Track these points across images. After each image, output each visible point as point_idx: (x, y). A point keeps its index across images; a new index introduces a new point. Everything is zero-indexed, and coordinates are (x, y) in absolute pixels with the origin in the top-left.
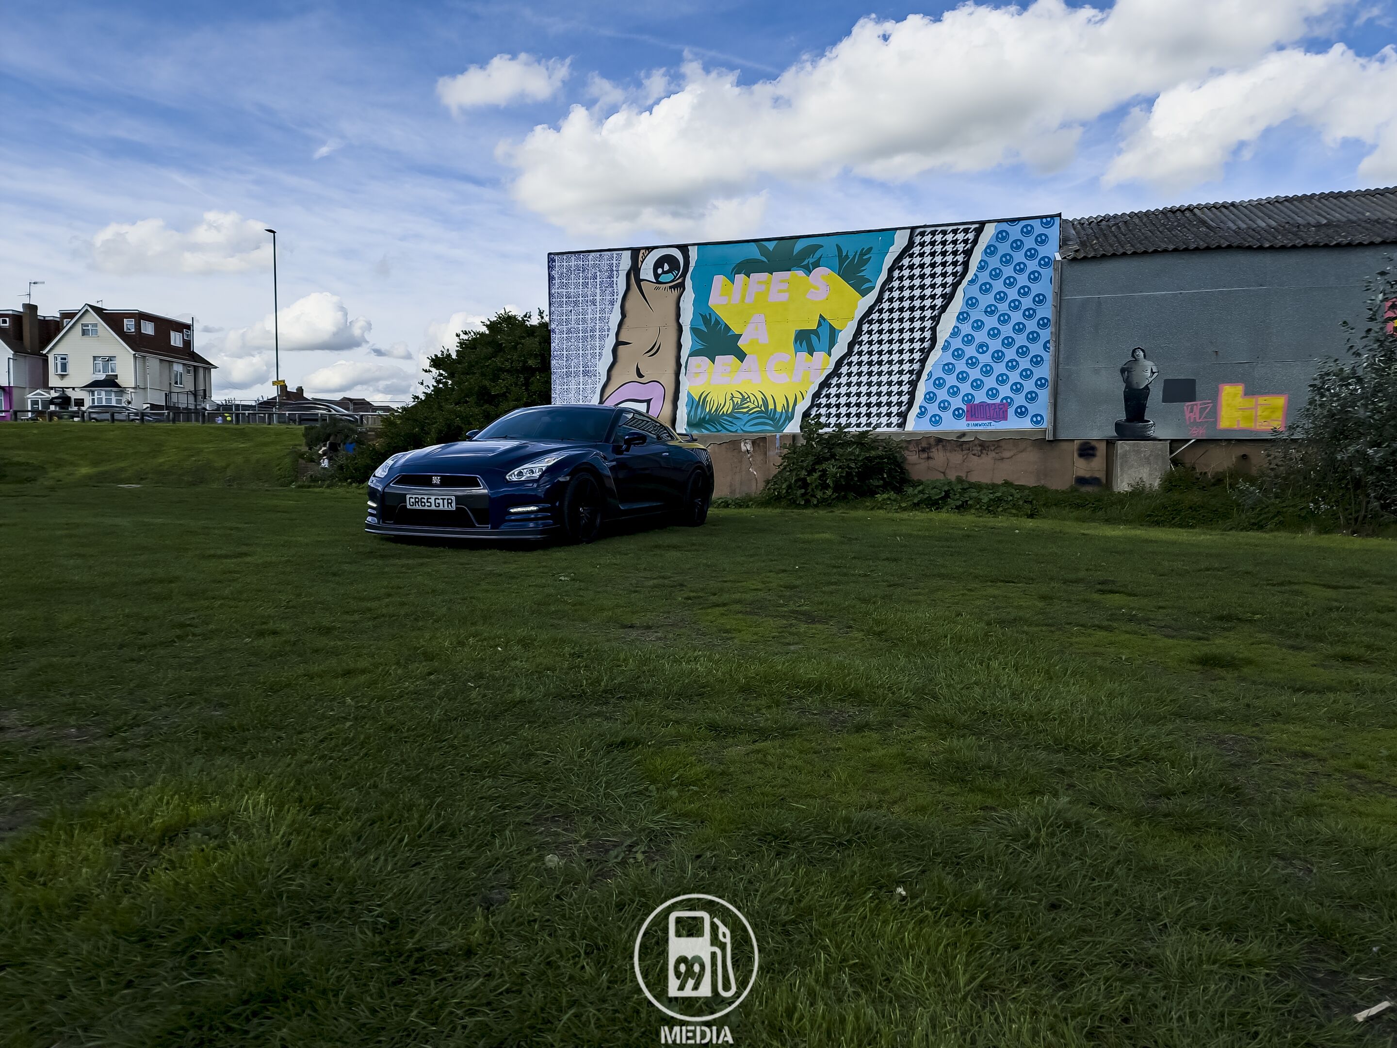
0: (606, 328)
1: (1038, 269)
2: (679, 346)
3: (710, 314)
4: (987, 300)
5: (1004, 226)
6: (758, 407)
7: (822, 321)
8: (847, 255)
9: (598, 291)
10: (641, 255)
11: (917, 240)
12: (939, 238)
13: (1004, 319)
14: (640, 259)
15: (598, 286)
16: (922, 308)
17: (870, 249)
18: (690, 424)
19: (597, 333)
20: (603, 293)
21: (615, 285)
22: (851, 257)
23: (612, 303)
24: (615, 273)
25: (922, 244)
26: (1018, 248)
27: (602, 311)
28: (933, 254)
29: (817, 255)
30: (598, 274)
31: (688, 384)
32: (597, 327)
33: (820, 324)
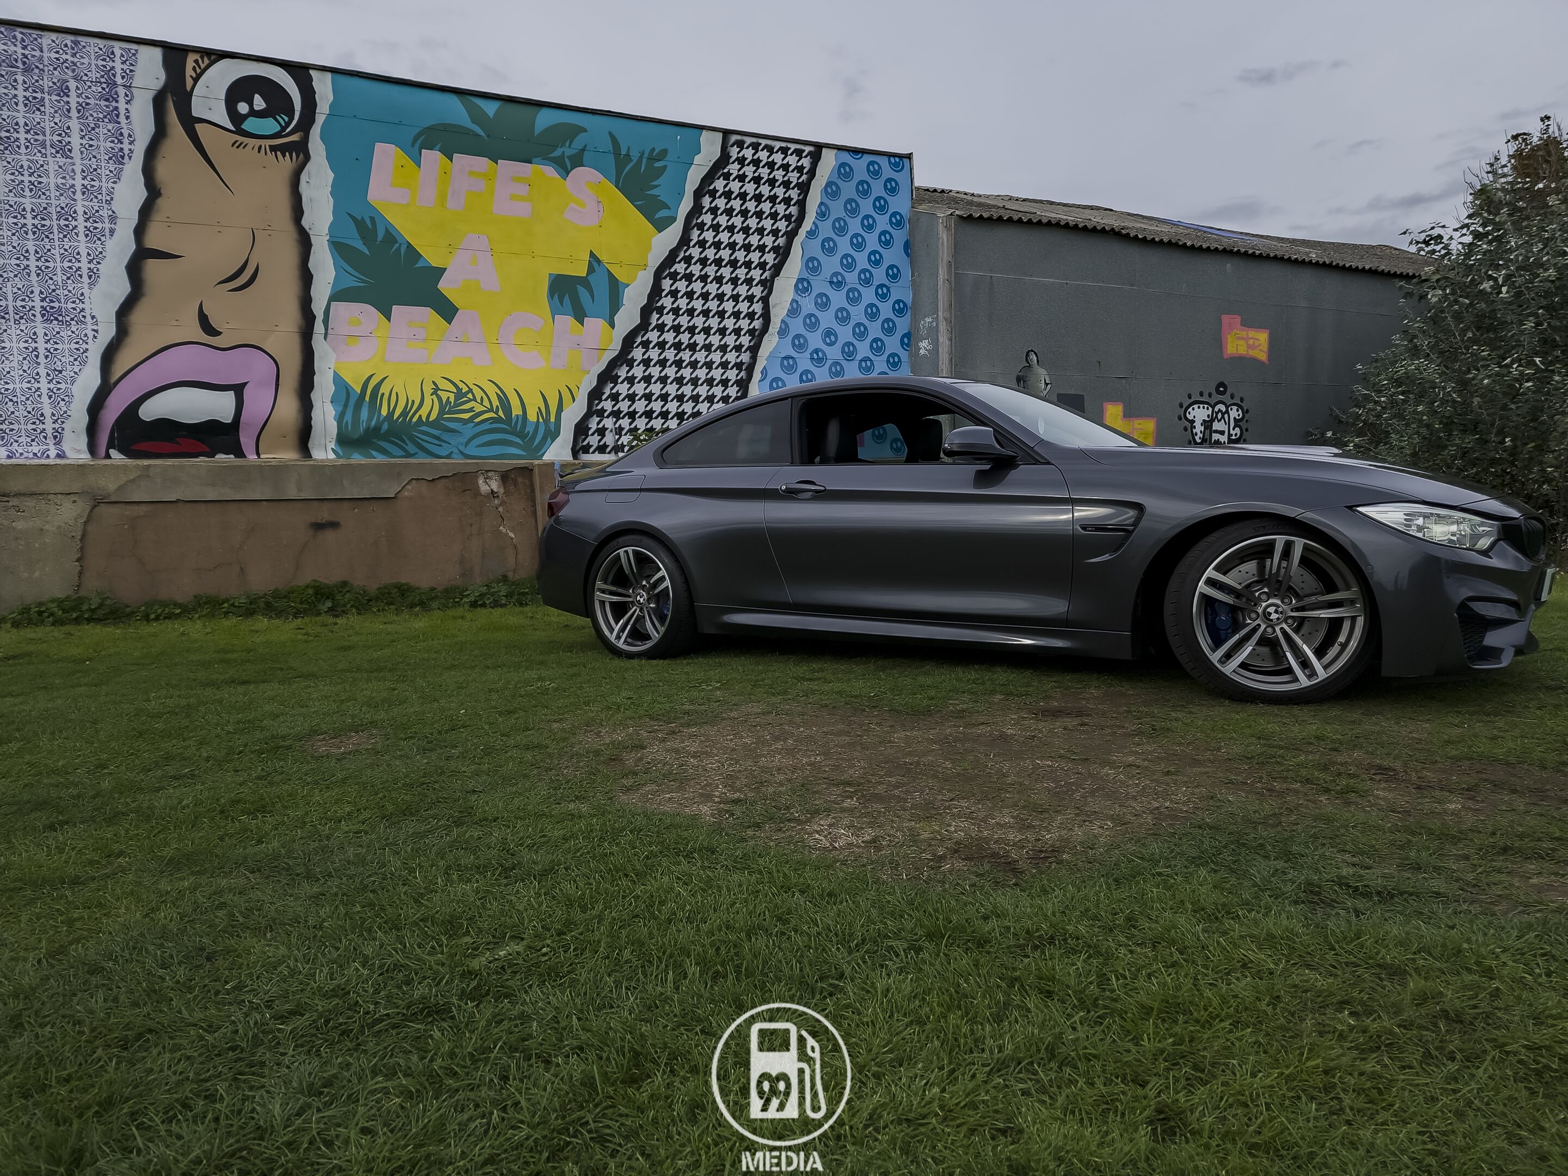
0: (105, 213)
1: (889, 228)
2: (306, 278)
3: (372, 219)
4: (831, 265)
5: (846, 157)
6: (491, 410)
7: (595, 264)
8: (628, 155)
9: (74, 124)
10: (190, 63)
11: (734, 152)
12: (763, 155)
13: (854, 297)
14: (189, 72)
15: (74, 113)
16: (748, 264)
17: (664, 153)
18: (345, 441)
19: (81, 223)
20: (89, 131)
21: (122, 119)
22: (635, 160)
23: (119, 158)
24: (121, 91)
25: (741, 161)
26: (865, 193)
27: (91, 173)
28: (757, 180)
29: (578, 143)
30: (72, 84)
31: (332, 356)
32: (80, 210)
33: (591, 270)
